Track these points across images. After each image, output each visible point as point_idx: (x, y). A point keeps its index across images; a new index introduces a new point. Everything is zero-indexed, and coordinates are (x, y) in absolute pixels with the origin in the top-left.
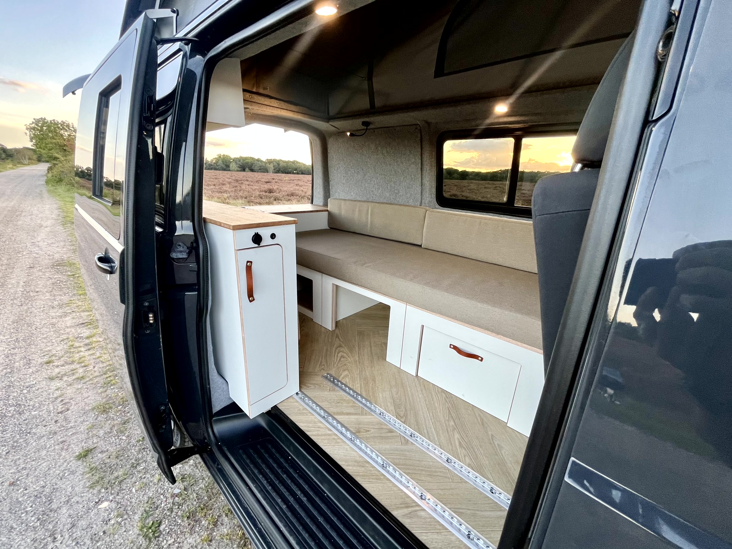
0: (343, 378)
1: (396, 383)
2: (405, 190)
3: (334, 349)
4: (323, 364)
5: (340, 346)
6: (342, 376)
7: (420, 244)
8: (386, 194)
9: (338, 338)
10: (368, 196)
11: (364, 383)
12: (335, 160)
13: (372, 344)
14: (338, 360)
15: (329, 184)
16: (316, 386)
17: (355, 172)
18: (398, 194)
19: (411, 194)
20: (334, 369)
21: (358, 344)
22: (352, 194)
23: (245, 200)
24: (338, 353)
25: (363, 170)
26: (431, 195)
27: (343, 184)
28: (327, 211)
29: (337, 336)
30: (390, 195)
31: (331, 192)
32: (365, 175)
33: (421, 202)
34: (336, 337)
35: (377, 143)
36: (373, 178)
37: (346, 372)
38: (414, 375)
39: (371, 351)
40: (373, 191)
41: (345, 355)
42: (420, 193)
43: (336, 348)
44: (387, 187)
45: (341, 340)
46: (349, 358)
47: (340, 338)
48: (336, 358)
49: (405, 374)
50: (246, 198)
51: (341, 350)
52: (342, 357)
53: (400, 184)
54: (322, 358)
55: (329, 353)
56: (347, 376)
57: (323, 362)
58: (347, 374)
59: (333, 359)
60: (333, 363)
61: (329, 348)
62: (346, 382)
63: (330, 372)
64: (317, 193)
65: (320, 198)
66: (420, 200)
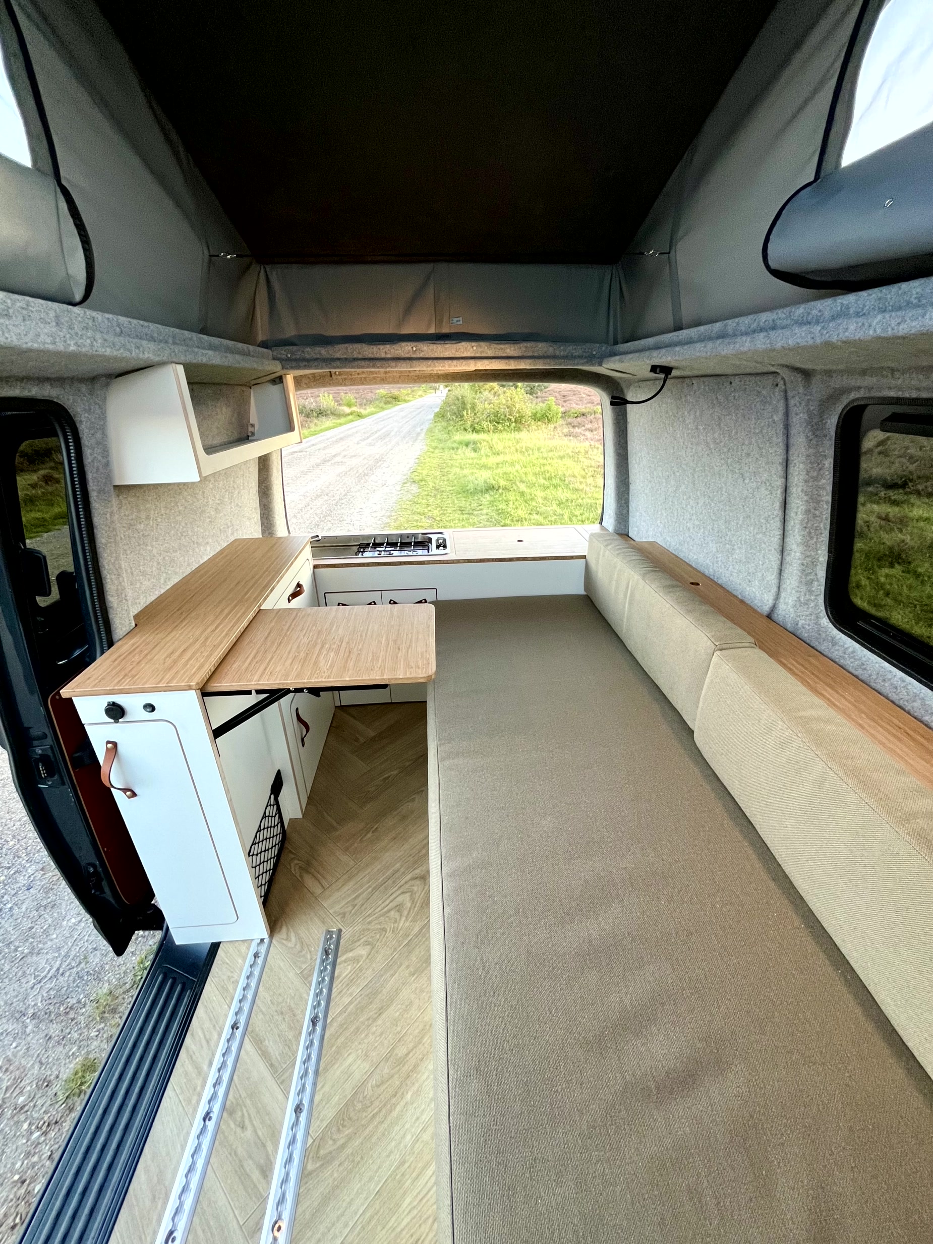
1: (408, 1054)
4: (357, 901)
7: (691, 727)
14: (387, 909)
15: (628, 490)
16: (298, 946)
17: (663, 476)
20: (359, 927)
25: (674, 473)
26: (810, 583)
27: (647, 496)
32: (678, 487)
36: (690, 497)
42: (777, 571)
44: (712, 529)
46: (404, 919)
48: (387, 902)
52: (399, 908)
54: (369, 887)
55: (390, 882)
56: (356, 960)
57: (361, 897)
58: (362, 956)
59: (380, 902)
60: (370, 912)
61: (402, 870)
62: (339, 977)
63: (344, 930)
64: (608, 505)
65: (611, 516)
66: (776, 589)
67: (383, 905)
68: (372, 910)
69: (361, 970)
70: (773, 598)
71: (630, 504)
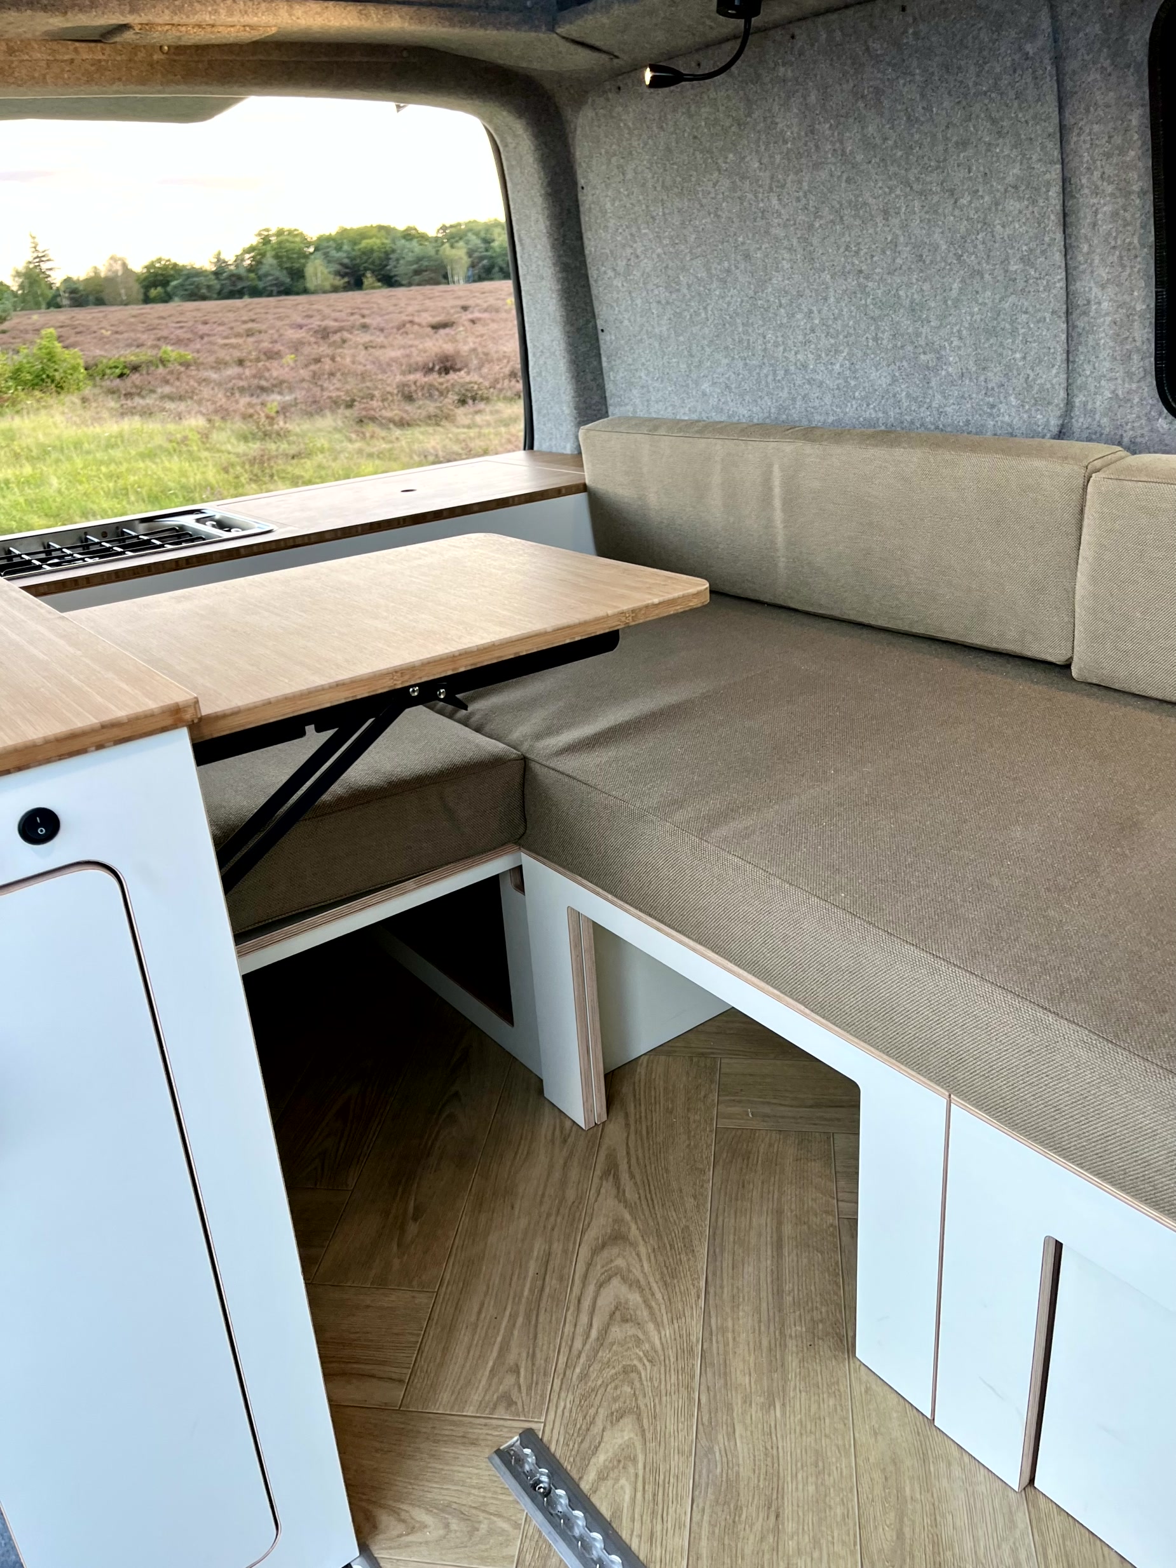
0: (602, 1477)
1: (900, 1535)
2: (976, 346)
3: (585, 1252)
4: (511, 1358)
5: (617, 1237)
6: (601, 1458)
7: (1056, 656)
8: (874, 375)
9: (617, 1178)
10: (784, 394)
11: (712, 1525)
12: (612, 223)
13: (787, 1229)
14: (594, 1333)
15: (598, 348)
16: (455, 1524)
17: (711, 276)
18: (935, 370)
19: (1008, 367)
20: (567, 1401)
21: (714, 1228)
22: (706, 386)
23: (348, 412)
24: (600, 1286)
25: (747, 257)
26: (1128, 357)
27: (661, 339)
28: (583, 488)
29: (611, 1170)
30: (894, 380)
31: (610, 387)
32: (762, 284)
33: (1069, 404)
34: (606, 1174)
35: (813, 98)
36: (800, 295)
37: (624, 1435)
38: (1014, 1479)
39: (778, 1278)
40: (805, 366)
41: (635, 1298)
42: (1060, 357)
43: (596, 1251)
44: (876, 339)
45: (630, 1194)
46: (651, 1326)
47: (625, 1177)
48: (584, 1319)
49: (957, 1471)
50: (350, 405)
51: (620, 1262)
52: (620, 1314)
53: (942, 317)
54: (513, 1317)
55: (552, 1283)
56: (625, 1458)
57: (514, 1344)
58: (630, 1445)
59: (568, 1328)
60: (562, 1359)
61: (557, 1247)
62: (617, 1512)
63: (538, 1427)
64: (548, 395)
65: (563, 417)
66: (1063, 394)
67: (580, 1330)
68: (565, 1350)
69: (655, 1470)
70: (1059, 413)
71: (606, 378)
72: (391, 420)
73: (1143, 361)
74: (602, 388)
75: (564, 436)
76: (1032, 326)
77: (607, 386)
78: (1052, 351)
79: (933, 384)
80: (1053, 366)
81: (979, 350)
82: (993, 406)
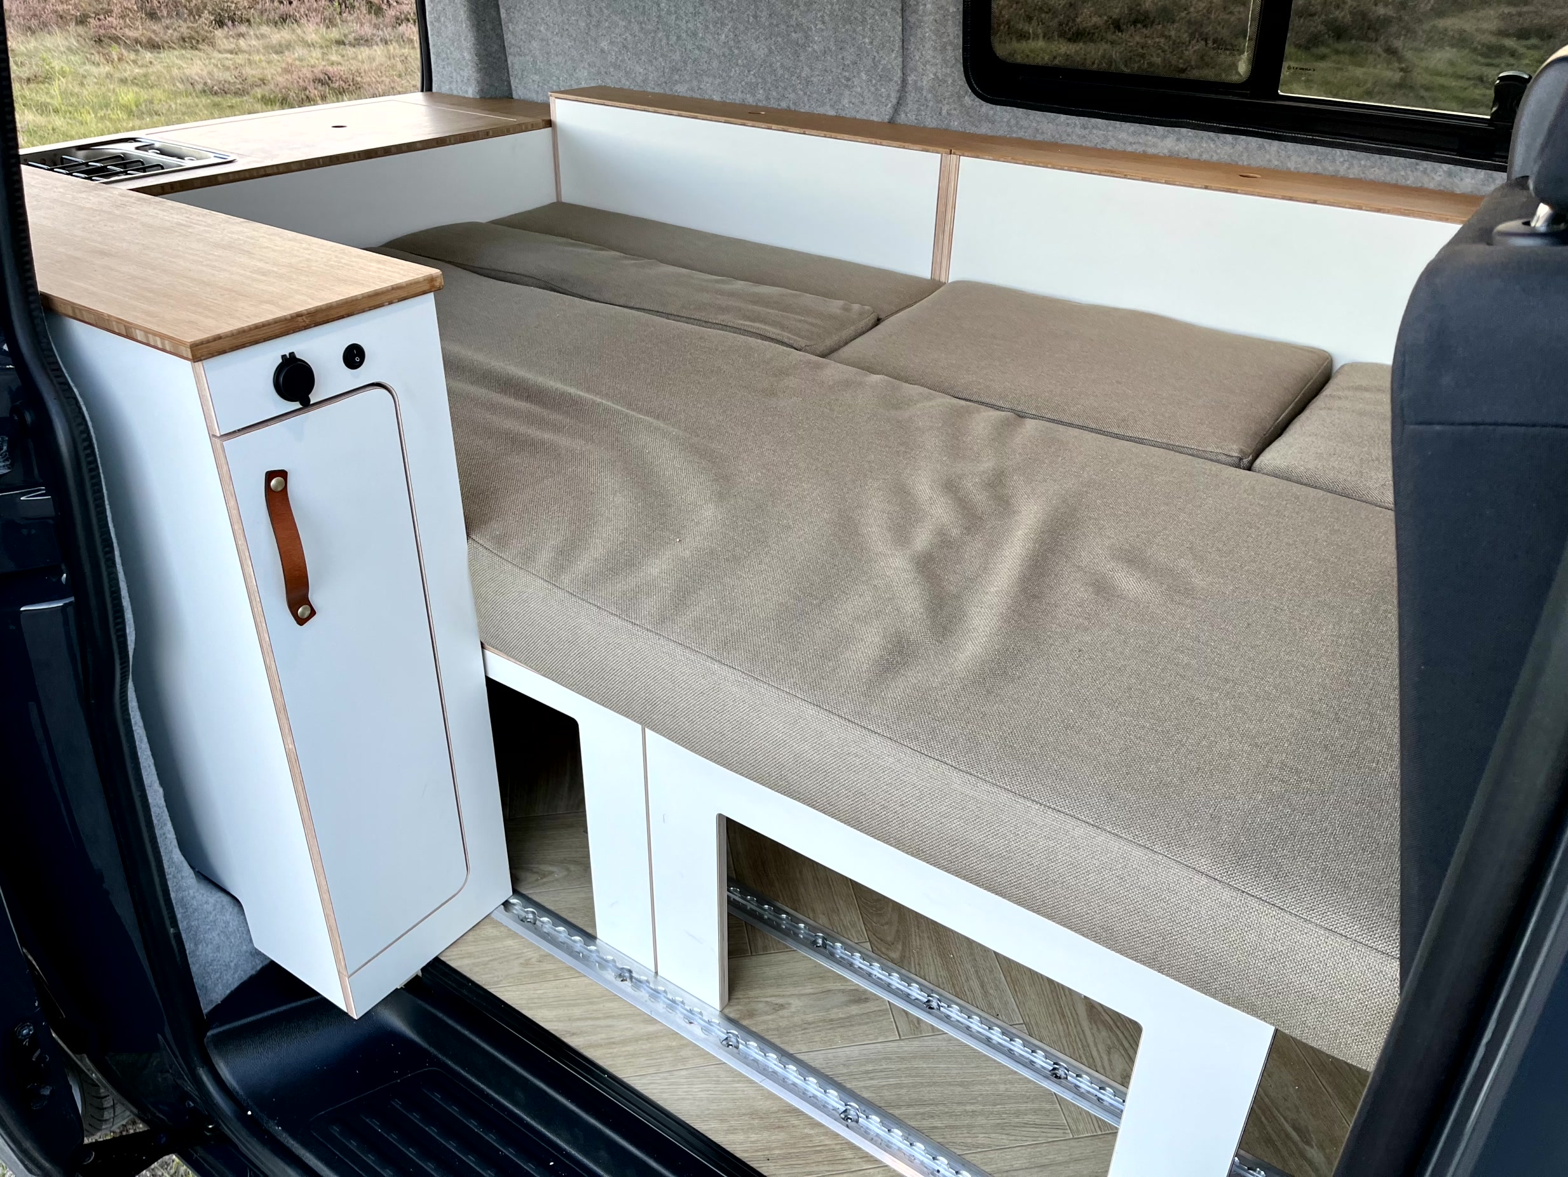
2: (835, 30)
8: (754, 47)
10: (677, 56)
18: (804, 46)
19: (860, 49)
22: (604, 44)
26: (944, 49)
30: (771, 51)
31: (508, 37)
33: (904, 81)
40: (695, 34)
42: (898, 44)
64: (447, 40)
65: (464, 63)
66: (900, 74)
70: (897, 88)
71: (504, 28)
72: (137, 41)
73: (955, 54)
74: (501, 37)
75: (465, 81)
76: (877, 17)
77: (505, 37)
78: (892, 39)
79: (802, 58)
80: (893, 51)
81: (837, 34)
82: (848, 79)
